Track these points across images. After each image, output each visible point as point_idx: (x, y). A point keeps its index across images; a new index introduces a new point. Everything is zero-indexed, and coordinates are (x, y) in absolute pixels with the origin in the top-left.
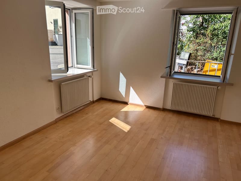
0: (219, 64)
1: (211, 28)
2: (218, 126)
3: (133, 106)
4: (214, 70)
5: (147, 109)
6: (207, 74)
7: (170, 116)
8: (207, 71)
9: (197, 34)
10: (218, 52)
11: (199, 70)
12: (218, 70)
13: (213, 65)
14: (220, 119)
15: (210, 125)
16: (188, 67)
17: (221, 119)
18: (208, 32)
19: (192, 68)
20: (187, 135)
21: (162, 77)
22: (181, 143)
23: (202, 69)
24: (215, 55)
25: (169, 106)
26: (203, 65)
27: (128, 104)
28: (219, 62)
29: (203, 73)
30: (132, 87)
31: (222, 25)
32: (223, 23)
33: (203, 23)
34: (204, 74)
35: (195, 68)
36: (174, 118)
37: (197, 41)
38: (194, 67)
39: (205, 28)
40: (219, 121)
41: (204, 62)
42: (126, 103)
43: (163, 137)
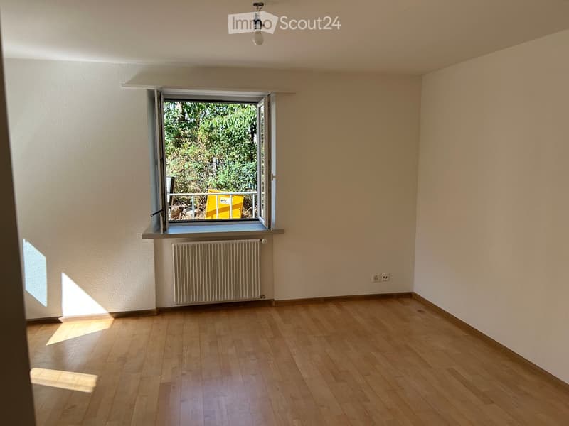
0: (233, 195)
1: (204, 125)
2: (275, 315)
3: (77, 324)
4: (226, 209)
5: (120, 322)
6: (216, 217)
7: (177, 321)
8: (214, 212)
9: (179, 136)
10: (226, 172)
11: (196, 211)
12: (235, 207)
13: (222, 198)
14: (273, 300)
15: (262, 316)
16: (173, 208)
17: (276, 300)
18: (200, 133)
19: (181, 209)
20: (232, 351)
21: (145, 237)
22: (226, 372)
23: (202, 210)
24: (222, 179)
25: (170, 300)
26: (204, 201)
27: (60, 322)
28: (231, 192)
29: (207, 216)
30: (66, 273)
31: (224, 122)
32: (225, 117)
33: (183, 113)
34: (209, 218)
35: (189, 208)
36: (190, 325)
37: (182, 151)
38: (184, 206)
39: (193, 125)
40: (274, 304)
41: (202, 194)
42: (55, 321)
43: (184, 372)
